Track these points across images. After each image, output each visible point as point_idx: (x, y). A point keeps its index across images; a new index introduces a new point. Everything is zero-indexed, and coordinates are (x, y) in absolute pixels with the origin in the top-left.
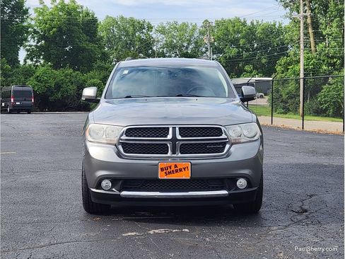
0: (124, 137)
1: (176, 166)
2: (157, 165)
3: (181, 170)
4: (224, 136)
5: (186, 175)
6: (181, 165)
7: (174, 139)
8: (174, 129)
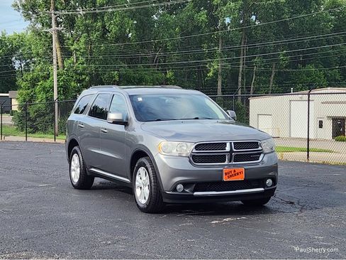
0: (194, 151)
1: (235, 171)
2: (222, 171)
3: (238, 174)
4: (260, 148)
5: (241, 178)
6: (238, 170)
7: (231, 151)
8: (231, 143)
